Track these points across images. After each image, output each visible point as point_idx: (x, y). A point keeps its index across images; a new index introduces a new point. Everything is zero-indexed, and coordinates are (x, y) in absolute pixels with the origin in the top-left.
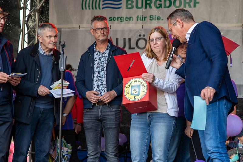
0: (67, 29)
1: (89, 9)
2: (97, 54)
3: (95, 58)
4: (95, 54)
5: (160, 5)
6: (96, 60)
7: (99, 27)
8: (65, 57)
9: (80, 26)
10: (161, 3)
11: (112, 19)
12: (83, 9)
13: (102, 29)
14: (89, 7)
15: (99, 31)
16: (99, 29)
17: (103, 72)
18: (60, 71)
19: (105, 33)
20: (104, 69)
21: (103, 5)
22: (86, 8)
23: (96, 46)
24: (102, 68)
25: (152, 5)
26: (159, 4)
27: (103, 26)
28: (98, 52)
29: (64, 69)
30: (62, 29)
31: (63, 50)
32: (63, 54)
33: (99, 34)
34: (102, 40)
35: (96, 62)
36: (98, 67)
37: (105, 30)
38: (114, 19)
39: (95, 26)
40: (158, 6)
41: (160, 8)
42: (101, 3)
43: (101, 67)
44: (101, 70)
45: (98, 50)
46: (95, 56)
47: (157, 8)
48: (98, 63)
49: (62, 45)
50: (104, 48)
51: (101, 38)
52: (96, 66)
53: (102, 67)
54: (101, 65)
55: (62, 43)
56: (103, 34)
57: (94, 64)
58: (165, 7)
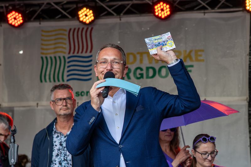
0: (22, 109)
1: (50, 81)
2: (58, 136)
3: (54, 141)
4: (55, 136)
5: (142, 76)
6: (56, 146)
7: (60, 97)
8: (16, 146)
9: (37, 104)
10: (142, 72)
11: (80, 93)
12: (41, 81)
13: (64, 99)
14: (50, 79)
15: (60, 103)
16: (61, 99)
17: (65, 162)
18: (10, 164)
19: (69, 106)
20: (67, 158)
21: (68, 76)
22: (46, 81)
23: (56, 124)
24: (64, 157)
25: (131, 75)
26: (140, 74)
27: (65, 96)
28: (59, 134)
29: (15, 162)
30: (15, 109)
31: (14, 137)
32: (14, 142)
33: (60, 107)
34: (65, 115)
35: (56, 148)
36: (57, 155)
37: (69, 101)
38: (83, 94)
39: (55, 97)
40: (139, 76)
41: (142, 79)
42: (66, 74)
43: (63, 155)
44: (63, 159)
45: (59, 130)
46: (55, 139)
47: (138, 78)
48: (59, 150)
49: (12, 131)
50: (67, 128)
51: (62, 112)
52: (55, 153)
53: (65, 155)
54: (63, 152)
55: (13, 128)
56: (66, 106)
57: (52, 151)
58: (148, 77)
